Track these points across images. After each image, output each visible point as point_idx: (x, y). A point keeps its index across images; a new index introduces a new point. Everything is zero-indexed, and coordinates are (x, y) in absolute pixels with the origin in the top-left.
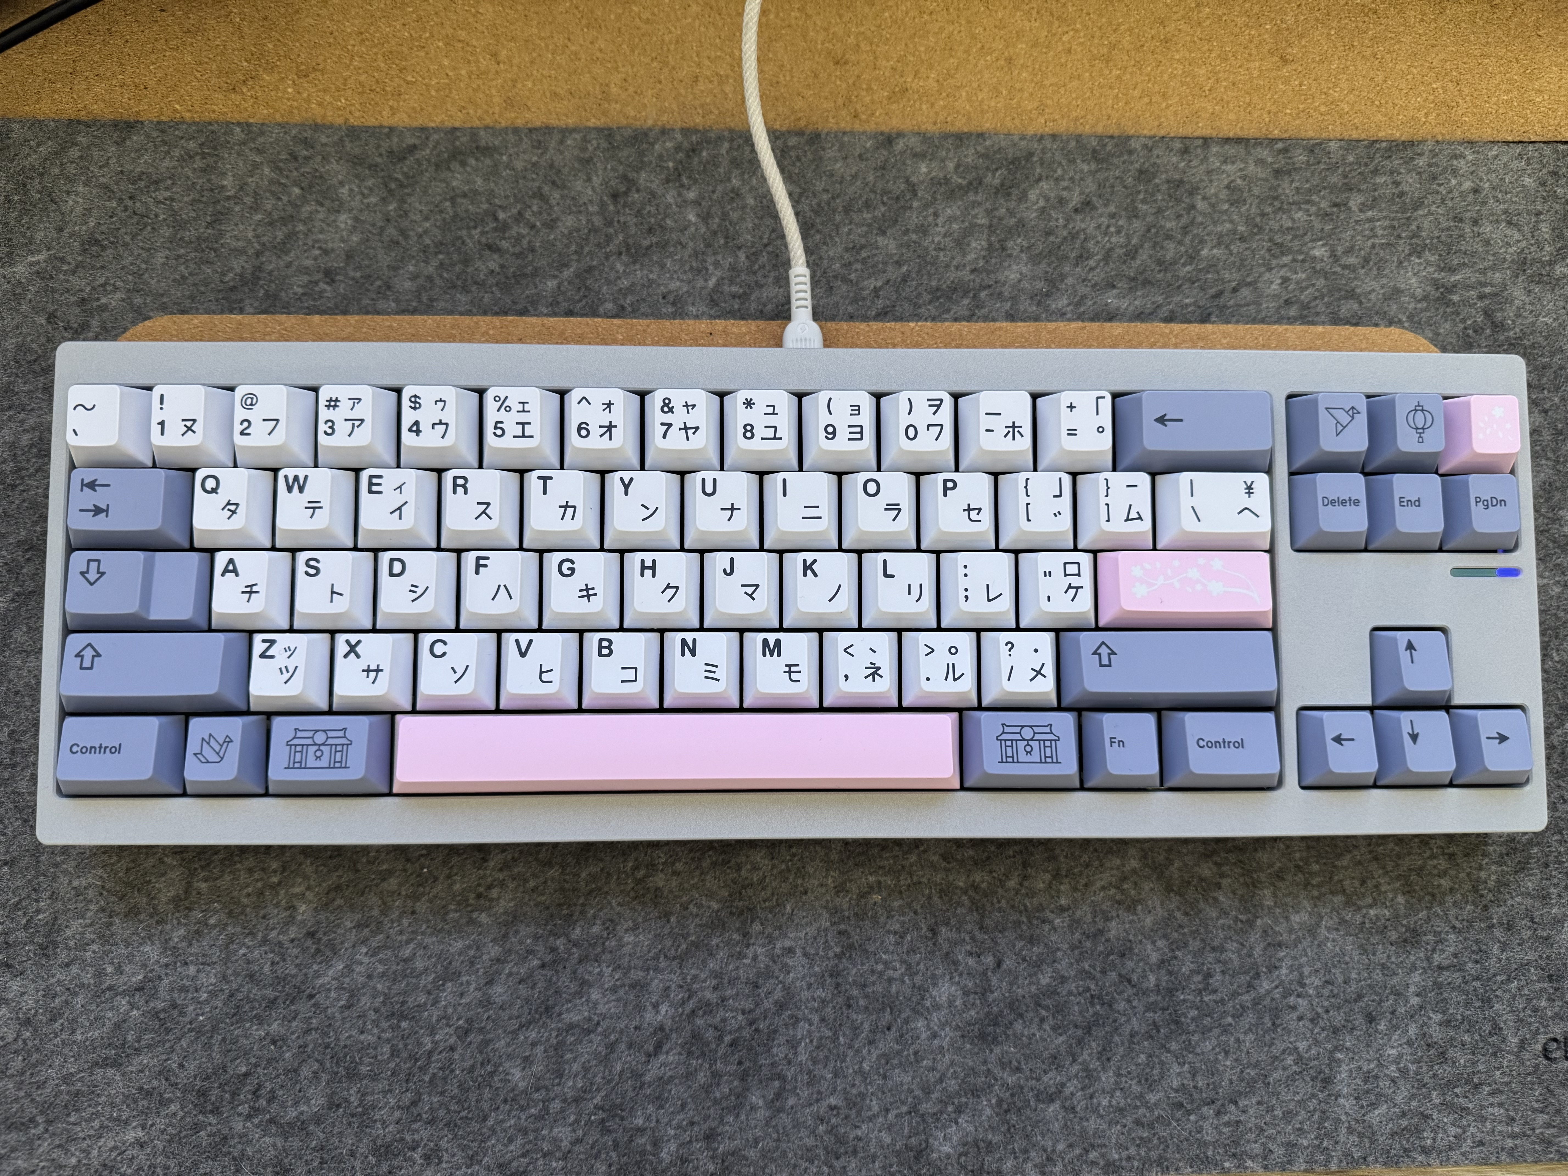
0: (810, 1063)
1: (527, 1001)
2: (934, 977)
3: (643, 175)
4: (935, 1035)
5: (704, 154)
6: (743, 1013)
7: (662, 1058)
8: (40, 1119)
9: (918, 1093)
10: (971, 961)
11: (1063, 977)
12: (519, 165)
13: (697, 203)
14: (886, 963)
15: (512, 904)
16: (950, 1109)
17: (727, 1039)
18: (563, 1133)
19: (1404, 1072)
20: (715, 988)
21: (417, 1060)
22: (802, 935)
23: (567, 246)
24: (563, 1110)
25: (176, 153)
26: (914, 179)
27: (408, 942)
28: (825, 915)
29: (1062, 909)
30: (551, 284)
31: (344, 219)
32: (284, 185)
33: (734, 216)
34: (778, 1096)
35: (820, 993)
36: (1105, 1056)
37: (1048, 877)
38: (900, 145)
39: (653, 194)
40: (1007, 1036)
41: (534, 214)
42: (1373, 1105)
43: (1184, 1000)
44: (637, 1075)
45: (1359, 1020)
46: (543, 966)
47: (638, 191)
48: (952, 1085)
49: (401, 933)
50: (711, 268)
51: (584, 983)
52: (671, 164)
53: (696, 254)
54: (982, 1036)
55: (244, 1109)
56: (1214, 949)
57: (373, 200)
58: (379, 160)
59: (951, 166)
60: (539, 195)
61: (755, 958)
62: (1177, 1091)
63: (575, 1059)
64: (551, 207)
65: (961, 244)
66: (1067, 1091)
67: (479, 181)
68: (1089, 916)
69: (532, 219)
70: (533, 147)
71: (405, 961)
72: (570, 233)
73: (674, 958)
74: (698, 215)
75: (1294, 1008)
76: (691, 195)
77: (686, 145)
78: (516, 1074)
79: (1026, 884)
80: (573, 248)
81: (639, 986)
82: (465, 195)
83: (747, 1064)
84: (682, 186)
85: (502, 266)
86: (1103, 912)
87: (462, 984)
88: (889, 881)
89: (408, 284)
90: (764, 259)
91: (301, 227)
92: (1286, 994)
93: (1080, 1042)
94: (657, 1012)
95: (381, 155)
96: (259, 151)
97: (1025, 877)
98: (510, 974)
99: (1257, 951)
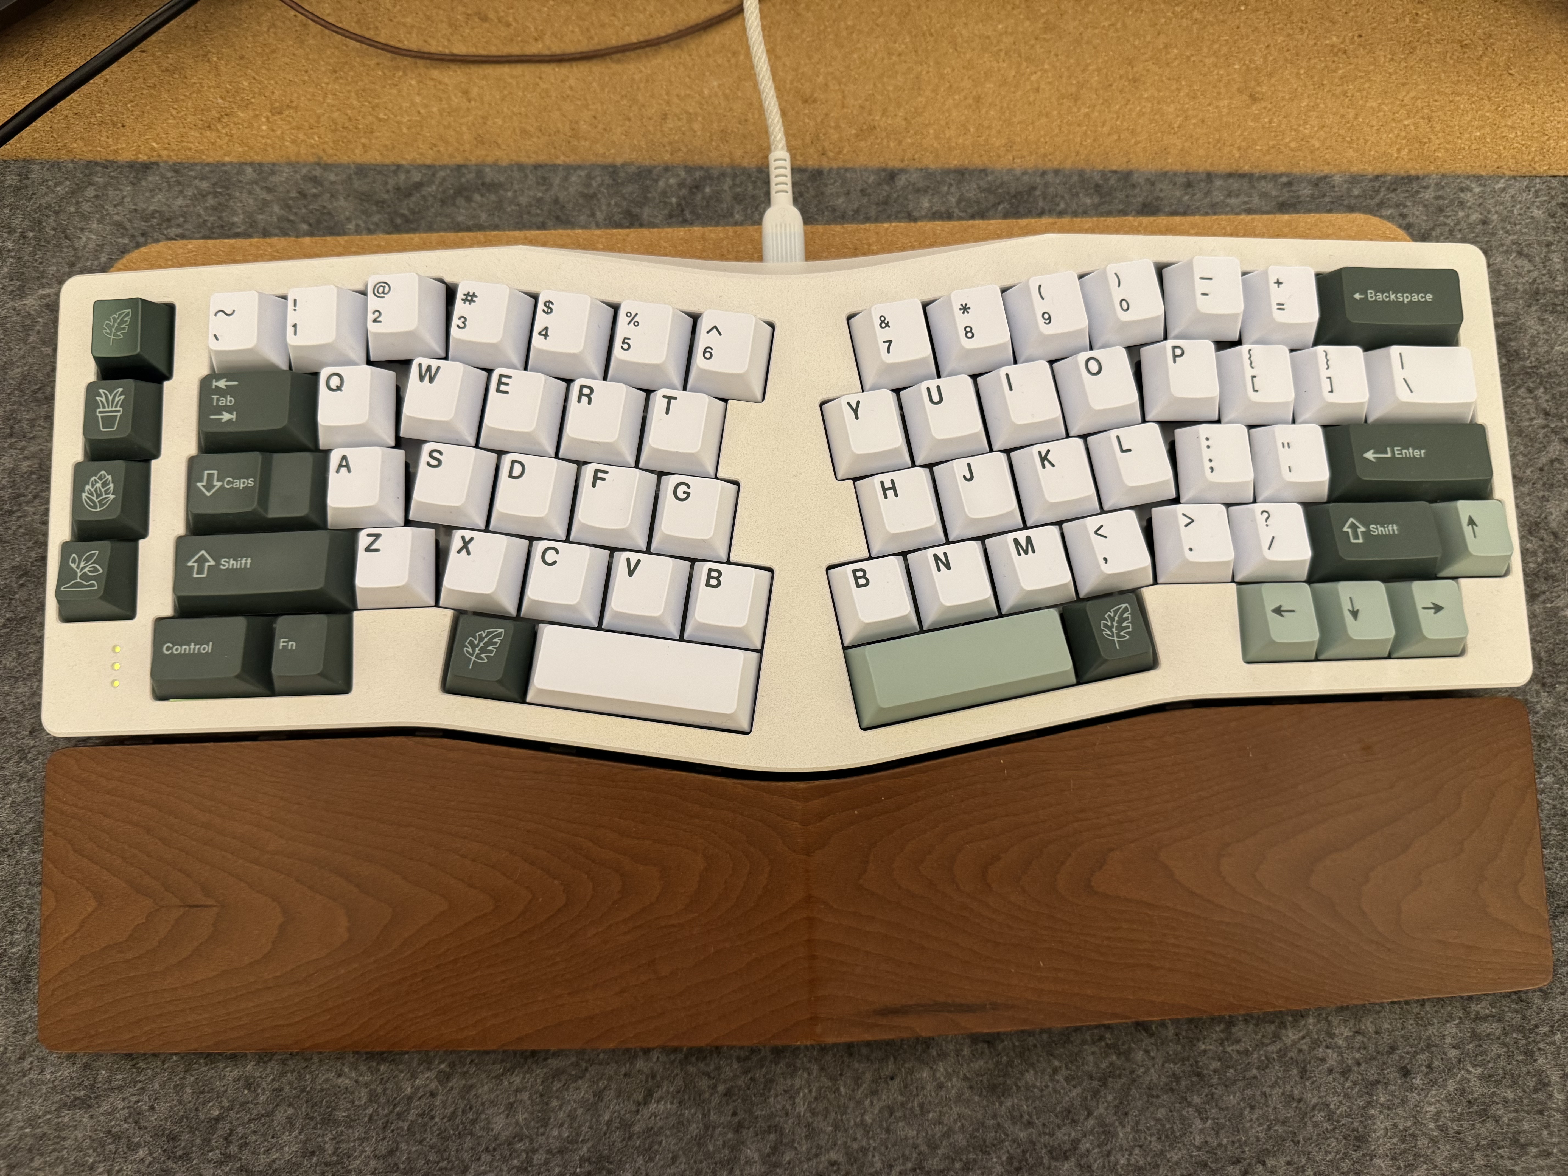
0: (808, 1115)
4: (940, 1086)
5: (708, 190)
7: (653, 1107)
9: (924, 1148)
17: (721, 1088)
19: (1443, 1129)
21: (395, 1106)
25: (190, 192)
34: (774, 1149)
36: (1121, 1110)
38: (902, 181)
40: (1018, 1088)
42: (1411, 1167)
44: (626, 1126)
45: (1392, 1074)
48: (960, 1139)
52: (674, 200)
54: (992, 1088)
55: (215, 1155)
58: (386, 196)
62: (1199, 1149)
63: (560, 1108)
66: (1082, 1148)
70: (538, 183)
75: (1323, 1060)
77: (689, 181)
78: (499, 1123)
83: (742, 1115)
92: (1314, 1045)
93: (1096, 1093)
95: (388, 192)
96: (269, 190)
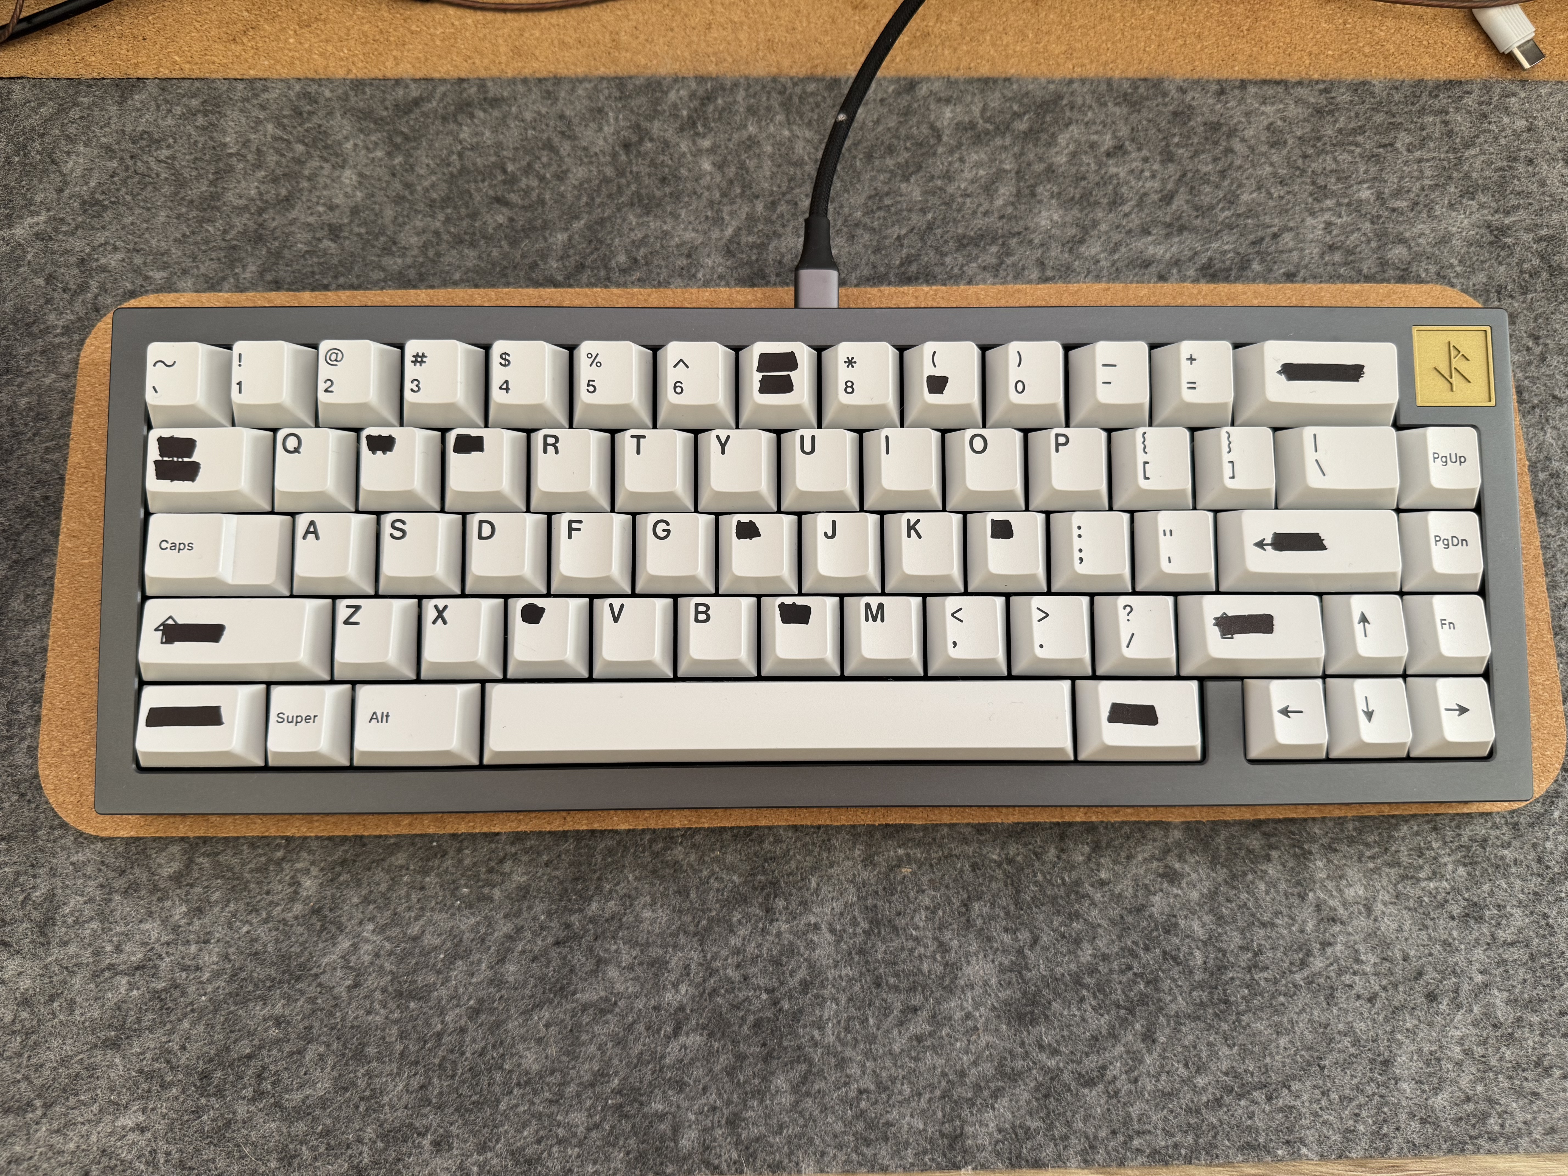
0: (837, 1044)
1: (542, 979)
2: (967, 955)
3: (657, 124)
4: (969, 1016)
5: (720, 101)
6: (767, 991)
7: (682, 1039)
8: (38, 1103)
9: (952, 1076)
10: (1007, 938)
11: (1103, 955)
12: (528, 116)
13: (713, 150)
14: (916, 939)
15: (525, 878)
16: (986, 1093)
17: (750, 1019)
18: (578, 1118)
19: (1468, 1053)
20: (738, 966)
21: (426, 1042)
22: (828, 910)
23: (578, 198)
24: (579, 1095)
25: (178, 110)
26: (938, 124)
27: (417, 918)
28: (852, 889)
29: (1103, 883)
30: (561, 237)
31: (349, 176)
32: (288, 142)
33: (751, 164)
34: (805, 1078)
35: (847, 971)
37: (1087, 849)
38: (923, 90)
39: (666, 144)
40: (1046, 1017)
41: (544, 166)
42: (1436, 1090)
43: (1232, 979)
44: (656, 1058)
45: (1421, 1000)
46: (557, 943)
47: (651, 140)
48: (988, 1068)
49: (409, 908)
50: (727, 218)
51: (599, 961)
52: (685, 113)
53: (711, 203)
54: (1020, 1018)
55: (248, 1092)
56: (1264, 925)
57: (379, 154)
58: (385, 113)
59: (976, 110)
60: (549, 146)
61: (779, 934)
63: (591, 1041)
64: (561, 159)
65: (989, 189)
66: (1109, 1074)
67: (487, 134)
68: (1130, 890)
69: (542, 171)
70: (543, 98)
71: (415, 939)
72: (581, 184)
73: (695, 934)
74: (714, 164)
75: (1350, 986)
76: (706, 143)
77: (701, 92)
78: (530, 1056)
79: (1064, 856)
80: (584, 199)
81: (658, 965)
82: (472, 148)
83: (771, 1046)
84: (697, 134)
85: (511, 220)
86: (1146, 887)
87: (472, 963)
88: (918, 853)
89: (414, 240)
90: (783, 208)
91: (305, 184)
92: (1340, 972)
93: (1123, 1022)
94: (677, 991)
95: (386, 109)
96: (263, 107)
97: (1062, 850)
98: (523, 952)
99: (1310, 927)
